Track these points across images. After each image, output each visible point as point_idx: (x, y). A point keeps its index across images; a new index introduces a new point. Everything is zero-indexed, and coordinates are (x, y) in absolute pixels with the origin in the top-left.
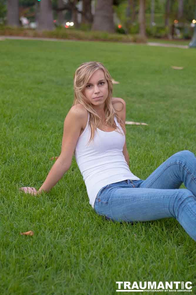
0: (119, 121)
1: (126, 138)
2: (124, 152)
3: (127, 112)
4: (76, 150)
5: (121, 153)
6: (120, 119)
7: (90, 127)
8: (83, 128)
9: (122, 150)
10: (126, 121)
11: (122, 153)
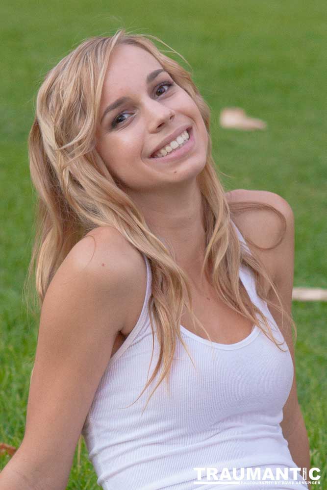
0: (266, 291)
1: (297, 358)
2: (287, 427)
3: (297, 247)
4: (91, 420)
5: (274, 431)
6: (269, 281)
7: (154, 322)
8: (125, 332)
9: (280, 418)
10: (295, 285)
11: (280, 430)
